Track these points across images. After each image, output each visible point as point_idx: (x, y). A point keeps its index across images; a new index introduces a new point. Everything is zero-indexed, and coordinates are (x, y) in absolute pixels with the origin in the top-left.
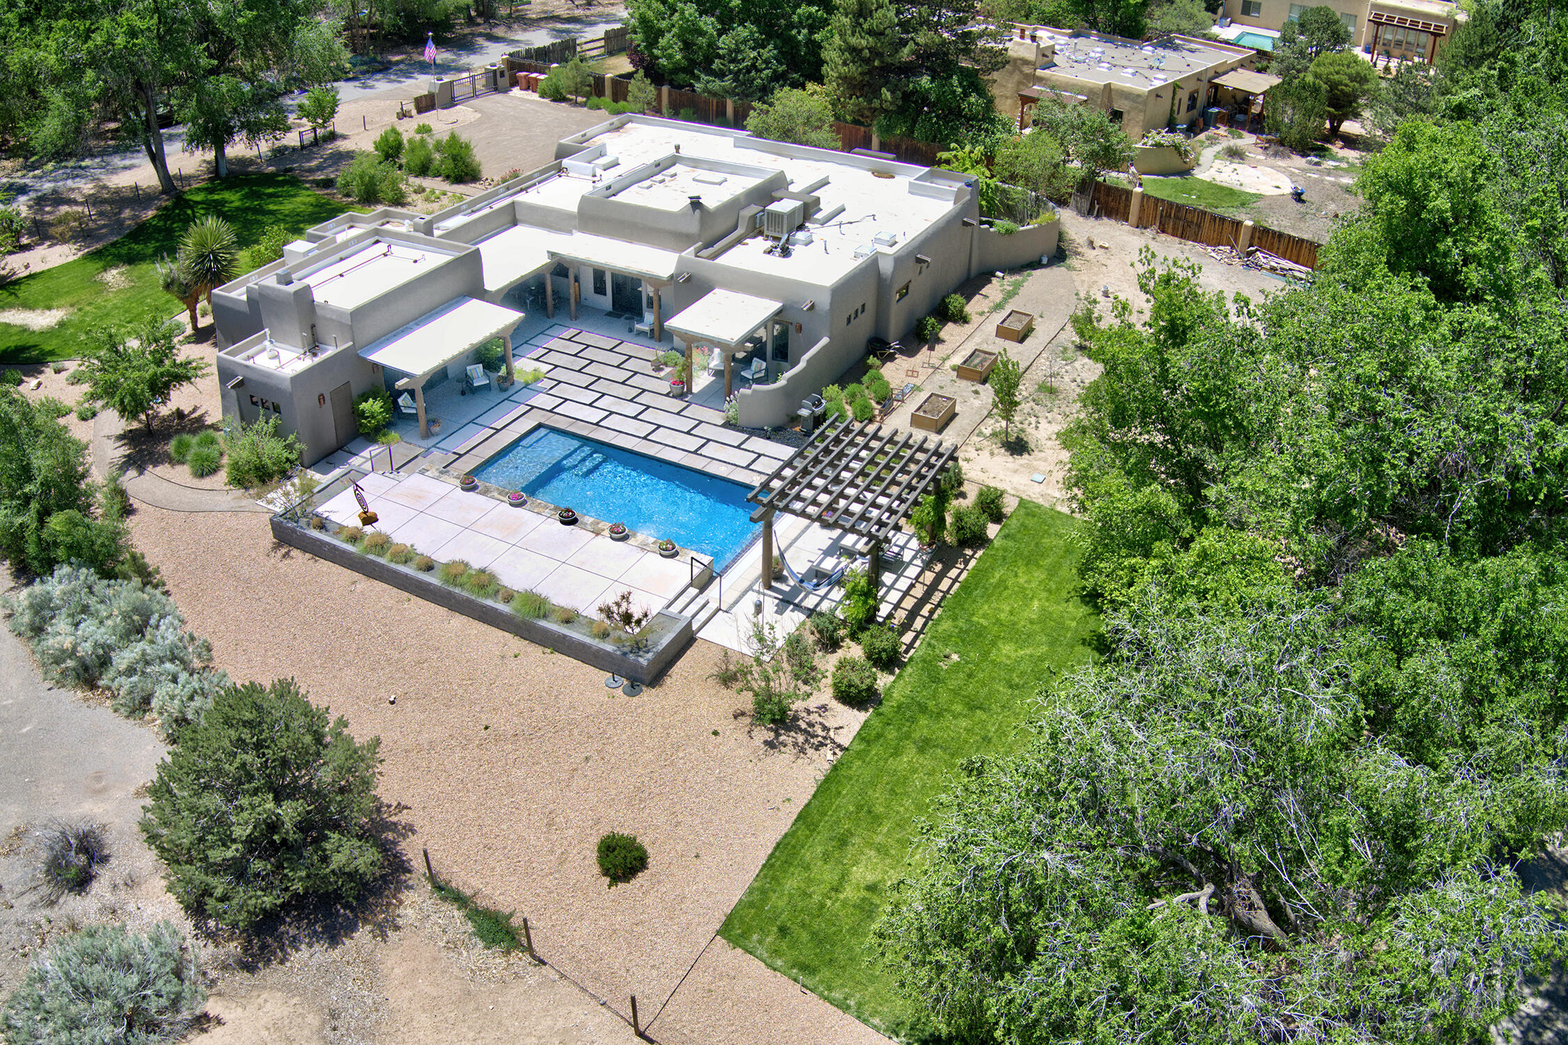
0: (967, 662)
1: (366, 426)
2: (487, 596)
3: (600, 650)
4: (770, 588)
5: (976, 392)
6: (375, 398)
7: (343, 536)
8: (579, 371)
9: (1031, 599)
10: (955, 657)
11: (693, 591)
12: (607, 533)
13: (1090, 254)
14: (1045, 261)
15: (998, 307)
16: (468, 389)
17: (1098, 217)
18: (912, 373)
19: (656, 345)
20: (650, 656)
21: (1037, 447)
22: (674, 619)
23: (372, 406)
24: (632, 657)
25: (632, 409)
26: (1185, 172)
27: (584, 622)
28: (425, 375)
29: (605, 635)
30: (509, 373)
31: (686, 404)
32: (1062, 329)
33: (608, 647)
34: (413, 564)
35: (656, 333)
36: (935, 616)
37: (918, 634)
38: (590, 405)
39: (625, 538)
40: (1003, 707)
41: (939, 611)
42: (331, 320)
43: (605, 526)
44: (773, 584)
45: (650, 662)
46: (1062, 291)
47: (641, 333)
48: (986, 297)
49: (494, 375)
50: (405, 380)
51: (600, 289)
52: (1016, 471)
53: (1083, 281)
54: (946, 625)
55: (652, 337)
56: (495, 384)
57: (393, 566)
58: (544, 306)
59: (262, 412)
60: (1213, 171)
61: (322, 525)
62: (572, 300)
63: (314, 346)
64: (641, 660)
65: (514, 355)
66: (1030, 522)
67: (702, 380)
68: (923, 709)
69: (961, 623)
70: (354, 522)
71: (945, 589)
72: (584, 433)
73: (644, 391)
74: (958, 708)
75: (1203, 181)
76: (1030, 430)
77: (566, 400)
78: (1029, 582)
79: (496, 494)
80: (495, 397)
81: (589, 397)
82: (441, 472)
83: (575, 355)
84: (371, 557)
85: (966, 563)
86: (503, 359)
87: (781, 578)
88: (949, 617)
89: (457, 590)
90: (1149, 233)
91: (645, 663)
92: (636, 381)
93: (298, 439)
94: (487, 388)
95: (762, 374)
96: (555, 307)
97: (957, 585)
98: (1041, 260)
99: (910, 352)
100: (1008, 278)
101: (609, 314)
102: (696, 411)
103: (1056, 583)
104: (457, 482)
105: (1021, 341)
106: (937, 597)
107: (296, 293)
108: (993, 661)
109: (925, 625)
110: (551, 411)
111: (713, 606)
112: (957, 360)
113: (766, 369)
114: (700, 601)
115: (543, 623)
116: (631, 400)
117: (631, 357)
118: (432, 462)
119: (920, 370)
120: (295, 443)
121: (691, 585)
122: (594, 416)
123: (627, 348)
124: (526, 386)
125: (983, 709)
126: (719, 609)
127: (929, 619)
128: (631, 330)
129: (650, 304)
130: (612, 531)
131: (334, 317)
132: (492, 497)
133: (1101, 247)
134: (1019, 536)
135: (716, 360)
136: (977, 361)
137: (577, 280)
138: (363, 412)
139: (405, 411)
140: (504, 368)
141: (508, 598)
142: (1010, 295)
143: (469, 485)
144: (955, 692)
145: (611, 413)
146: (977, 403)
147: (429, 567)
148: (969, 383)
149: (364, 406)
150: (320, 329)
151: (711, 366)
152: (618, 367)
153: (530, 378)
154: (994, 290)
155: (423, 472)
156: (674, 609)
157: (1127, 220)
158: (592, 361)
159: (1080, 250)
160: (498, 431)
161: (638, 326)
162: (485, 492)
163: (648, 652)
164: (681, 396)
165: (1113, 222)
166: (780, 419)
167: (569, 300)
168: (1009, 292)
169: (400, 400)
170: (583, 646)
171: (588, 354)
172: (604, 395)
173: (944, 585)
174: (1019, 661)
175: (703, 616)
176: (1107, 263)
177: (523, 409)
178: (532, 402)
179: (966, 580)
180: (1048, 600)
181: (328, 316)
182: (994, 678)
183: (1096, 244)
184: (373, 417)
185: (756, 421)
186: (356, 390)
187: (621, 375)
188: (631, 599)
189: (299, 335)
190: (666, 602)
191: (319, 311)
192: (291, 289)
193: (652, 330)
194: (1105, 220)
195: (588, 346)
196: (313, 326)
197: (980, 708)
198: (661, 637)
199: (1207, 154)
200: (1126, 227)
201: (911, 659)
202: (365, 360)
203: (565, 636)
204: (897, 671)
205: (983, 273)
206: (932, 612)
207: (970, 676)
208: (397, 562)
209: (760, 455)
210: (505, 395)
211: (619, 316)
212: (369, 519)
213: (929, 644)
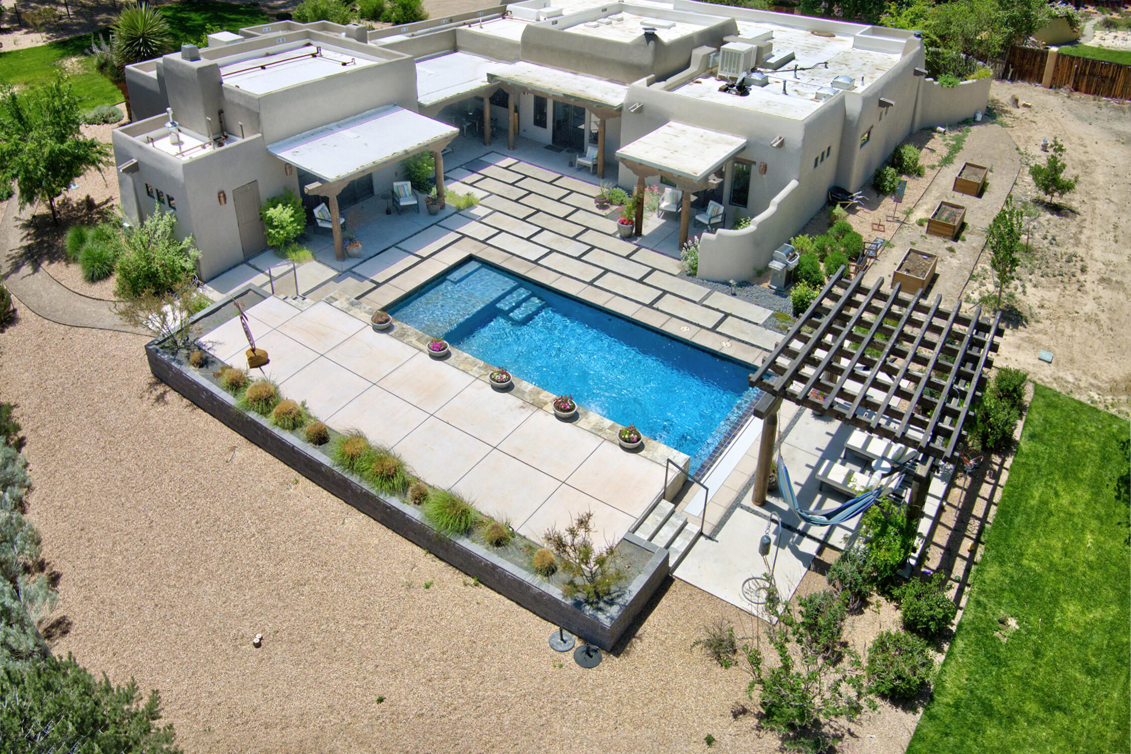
0: (1029, 632)
1: (275, 238)
2: (393, 491)
3: (542, 594)
4: (763, 504)
5: (951, 250)
6: (285, 205)
7: (225, 379)
8: (517, 201)
9: (1083, 531)
10: (1012, 623)
11: (666, 506)
12: (550, 408)
13: (1018, 112)
14: (979, 117)
15: (947, 161)
16: (394, 209)
17: (1012, 80)
18: (878, 227)
19: (601, 181)
20: (614, 611)
21: (1032, 315)
22: (645, 550)
23: (281, 214)
24: (588, 610)
25: (576, 249)
26: (1074, 42)
27: (521, 544)
28: (340, 181)
29: (549, 571)
30: (440, 194)
31: (635, 247)
32: (1015, 184)
33: (555, 590)
34: (302, 432)
35: (600, 169)
36: (978, 558)
37: (963, 583)
38: (528, 239)
39: (572, 418)
40: (1086, 705)
41: (981, 550)
42: (239, 105)
43: (549, 397)
44: (770, 499)
45: (616, 622)
46: (1002, 146)
47: (583, 168)
48: (932, 151)
49: (423, 196)
50: (317, 184)
51: (540, 121)
52: (1019, 347)
53: (1019, 137)
54: (993, 571)
55: (595, 173)
56: (423, 206)
57: (277, 431)
58: (481, 134)
59: (157, 206)
60: (1097, 39)
61: (204, 362)
62: (511, 130)
63: (221, 134)
64: (601, 616)
65: (446, 178)
66: (1055, 416)
67: (652, 223)
68: (988, 710)
69: (1009, 568)
70: (239, 362)
71: (981, 515)
72: (521, 271)
73: (588, 229)
74: (1032, 707)
75: (1092, 48)
76: (1019, 296)
77: (501, 231)
78: (1073, 504)
79: (414, 340)
80: (423, 220)
81: (528, 230)
82: (352, 304)
83: (513, 184)
84: (253, 415)
85: (996, 476)
86: (434, 181)
87: (774, 490)
88: (994, 558)
89: (354, 479)
90: (1063, 92)
91: (607, 623)
92: (578, 217)
93: (194, 244)
94: (414, 209)
95: (719, 220)
96: (493, 135)
97: (993, 508)
98: (975, 117)
99: (872, 206)
100: (948, 134)
101: (548, 147)
102: (647, 256)
103: (1103, 505)
104: (368, 318)
105: (980, 195)
106: (973, 527)
107: (200, 70)
108: (1059, 630)
109: (967, 571)
110: (484, 242)
111: (693, 528)
112: (922, 213)
113: (724, 214)
114: (677, 522)
115: (465, 543)
116: (574, 238)
117: (572, 192)
118: (344, 291)
119: (885, 223)
120: (189, 247)
121: (663, 496)
122: (534, 253)
123: (567, 182)
124: (458, 211)
125: (1064, 710)
126: (701, 534)
127: (970, 561)
128: (571, 165)
129: (595, 139)
130: (557, 406)
131: (242, 103)
132: (409, 344)
133: (1025, 106)
134: (1046, 436)
135: (667, 200)
136: (945, 215)
137: (517, 110)
138: (271, 219)
139: (321, 224)
140: (434, 190)
141: (420, 498)
142: (955, 149)
143: (382, 326)
144: (1024, 681)
145: (552, 251)
146: (955, 262)
147: (321, 438)
148: (941, 240)
149: (271, 212)
150: (229, 116)
151: (663, 205)
152: (559, 201)
153: (462, 204)
154: (939, 144)
155: (330, 301)
156: (643, 535)
157: (1040, 82)
158: (531, 192)
159: (1006, 108)
160: (423, 259)
161: (580, 160)
162: (401, 337)
163: (611, 603)
164: (627, 238)
165: (1026, 84)
166: (746, 272)
167: (507, 130)
168: (953, 146)
169: (316, 211)
170: (520, 584)
171: (526, 184)
172: (543, 229)
173: (979, 508)
174: (1089, 628)
175: (680, 544)
176: (1035, 119)
177: (453, 236)
178: (463, 230)
179: (1003, 500)
180: (1101, 533)
181: (237, 101)
182: (1066, 658)
183: (1021, 103)
184: (283, 228)
185: (720, 275)
186: (265, 190)
187: (563, 210)
188: (591, 524)
189: (203, 119)
190: (631, 522)
191: (227, 95)
192: (196, 65)
193: (595, 166)
194: (1020, 83)
195: (526, 176)
196: (221, 112)
197: (1059, 708)
198: (629, 580)
199: (1088, 27)
200: (1040, 88)
201: (960, 626)
202: (274, 157)
203: (494, 567)
204: (946, 647)
205: (924, 129)
206: (973, 551)
207: (1037, 654)
208: (283, 428)
209: (727, 315)
210: (434, 219)
211: (559, 151)
212: (258, 360)
213: (978, 603)
